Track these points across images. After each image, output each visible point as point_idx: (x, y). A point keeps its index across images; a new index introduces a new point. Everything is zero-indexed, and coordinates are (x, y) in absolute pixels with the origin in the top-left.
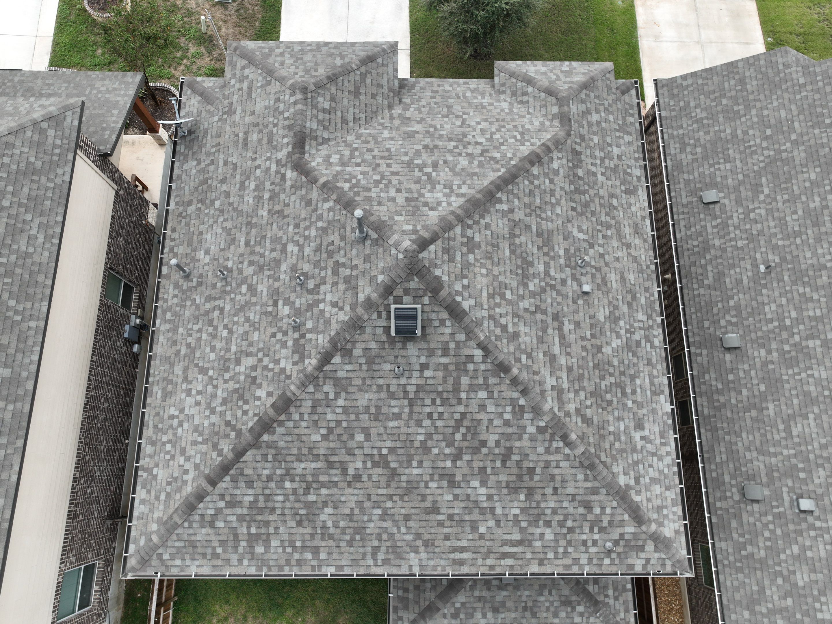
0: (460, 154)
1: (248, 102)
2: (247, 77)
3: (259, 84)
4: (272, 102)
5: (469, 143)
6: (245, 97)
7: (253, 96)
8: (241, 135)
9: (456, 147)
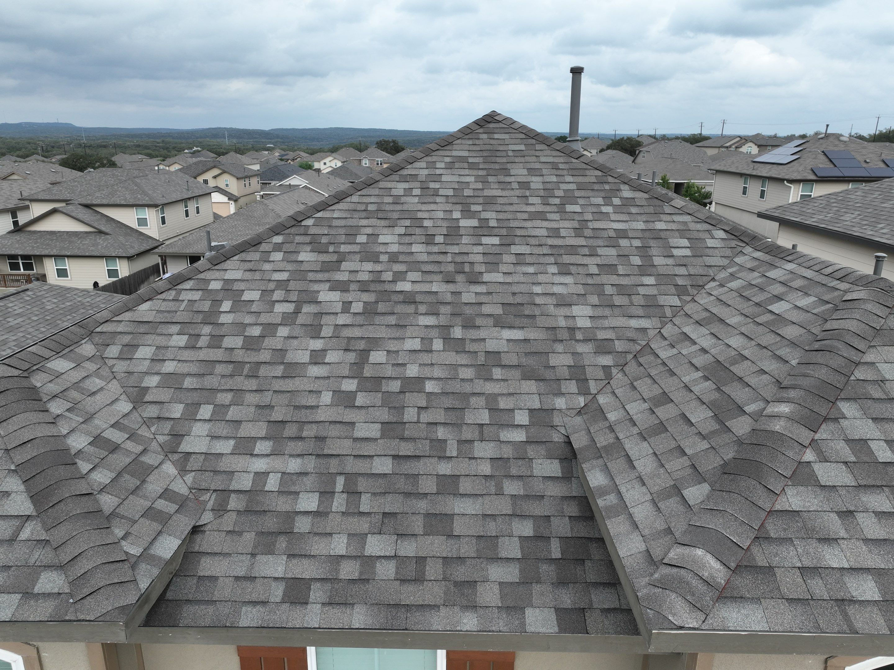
0: (394, 258)
5: (364, 287)
9: (399, 276)
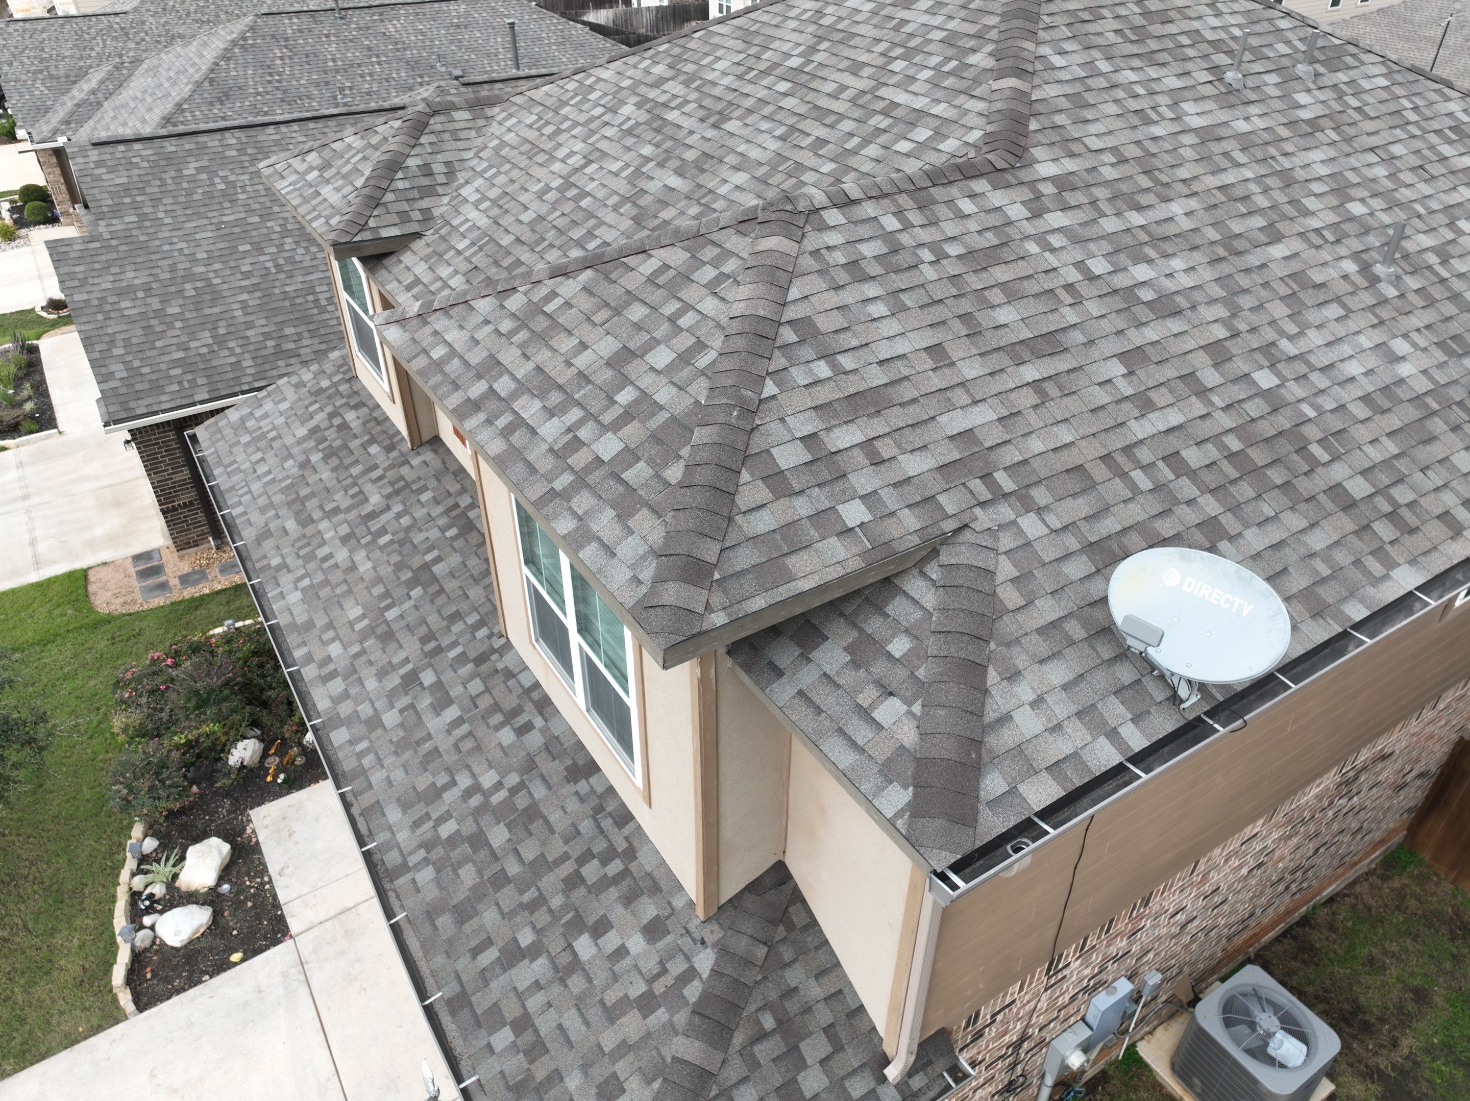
0: (701, 86)
1: (907, 392)
2: (810, 440)
3: (822, 370)
4: (871, 290)
5: (653, 108)
6: (897, 418)
7: (877, 377)
8: (1030, 373)
9: (682, 105)
